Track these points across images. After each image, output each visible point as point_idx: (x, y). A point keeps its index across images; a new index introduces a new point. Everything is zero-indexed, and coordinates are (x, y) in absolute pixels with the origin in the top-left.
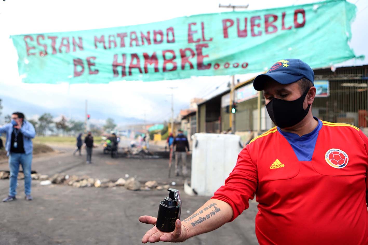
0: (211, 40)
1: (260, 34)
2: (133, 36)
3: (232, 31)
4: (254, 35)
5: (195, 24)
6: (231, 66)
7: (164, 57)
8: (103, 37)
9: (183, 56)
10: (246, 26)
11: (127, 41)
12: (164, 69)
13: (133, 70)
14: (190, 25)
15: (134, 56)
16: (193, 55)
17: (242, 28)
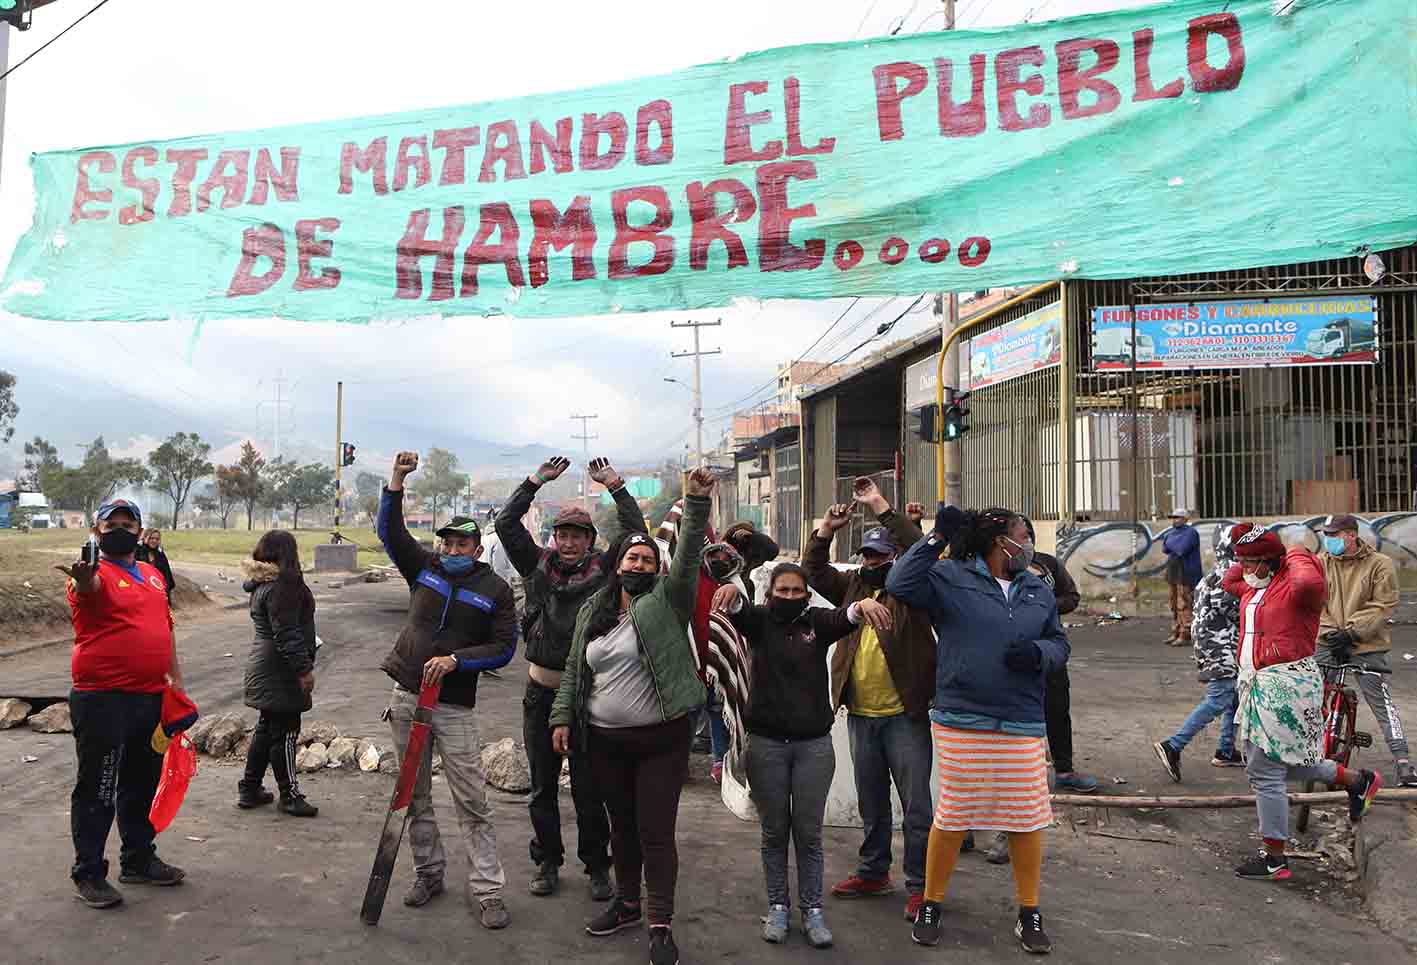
0: (827, 146)
1: (1041, 117)
2: (502, 142)
3: (920, 111)
4: (1012, 124)
5: (759, 88)
6: (913, 253)
7: (620, 217)
8: (379, 145)
9: (701, 214)
10: (978, 90)
11: (474, 157)
12: (617, 266)
13: (483, 271)
14: (737, 94)
15: (496, 214)
16: (747, 209)
17: (961, 94)
